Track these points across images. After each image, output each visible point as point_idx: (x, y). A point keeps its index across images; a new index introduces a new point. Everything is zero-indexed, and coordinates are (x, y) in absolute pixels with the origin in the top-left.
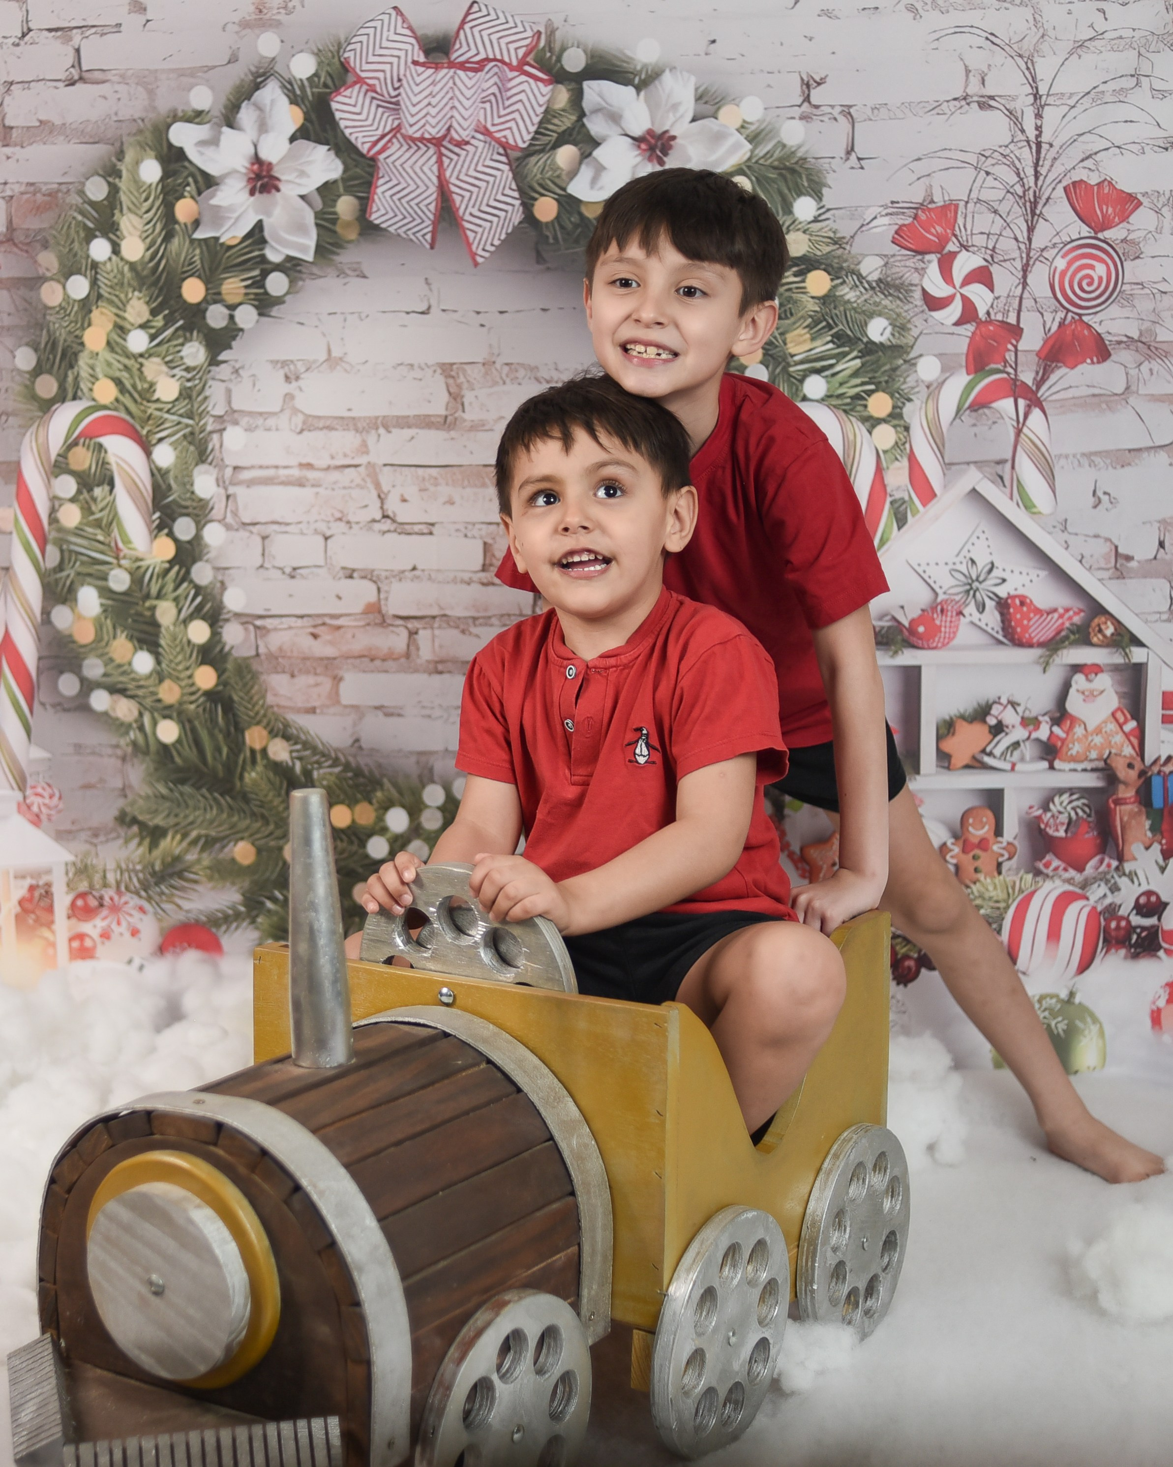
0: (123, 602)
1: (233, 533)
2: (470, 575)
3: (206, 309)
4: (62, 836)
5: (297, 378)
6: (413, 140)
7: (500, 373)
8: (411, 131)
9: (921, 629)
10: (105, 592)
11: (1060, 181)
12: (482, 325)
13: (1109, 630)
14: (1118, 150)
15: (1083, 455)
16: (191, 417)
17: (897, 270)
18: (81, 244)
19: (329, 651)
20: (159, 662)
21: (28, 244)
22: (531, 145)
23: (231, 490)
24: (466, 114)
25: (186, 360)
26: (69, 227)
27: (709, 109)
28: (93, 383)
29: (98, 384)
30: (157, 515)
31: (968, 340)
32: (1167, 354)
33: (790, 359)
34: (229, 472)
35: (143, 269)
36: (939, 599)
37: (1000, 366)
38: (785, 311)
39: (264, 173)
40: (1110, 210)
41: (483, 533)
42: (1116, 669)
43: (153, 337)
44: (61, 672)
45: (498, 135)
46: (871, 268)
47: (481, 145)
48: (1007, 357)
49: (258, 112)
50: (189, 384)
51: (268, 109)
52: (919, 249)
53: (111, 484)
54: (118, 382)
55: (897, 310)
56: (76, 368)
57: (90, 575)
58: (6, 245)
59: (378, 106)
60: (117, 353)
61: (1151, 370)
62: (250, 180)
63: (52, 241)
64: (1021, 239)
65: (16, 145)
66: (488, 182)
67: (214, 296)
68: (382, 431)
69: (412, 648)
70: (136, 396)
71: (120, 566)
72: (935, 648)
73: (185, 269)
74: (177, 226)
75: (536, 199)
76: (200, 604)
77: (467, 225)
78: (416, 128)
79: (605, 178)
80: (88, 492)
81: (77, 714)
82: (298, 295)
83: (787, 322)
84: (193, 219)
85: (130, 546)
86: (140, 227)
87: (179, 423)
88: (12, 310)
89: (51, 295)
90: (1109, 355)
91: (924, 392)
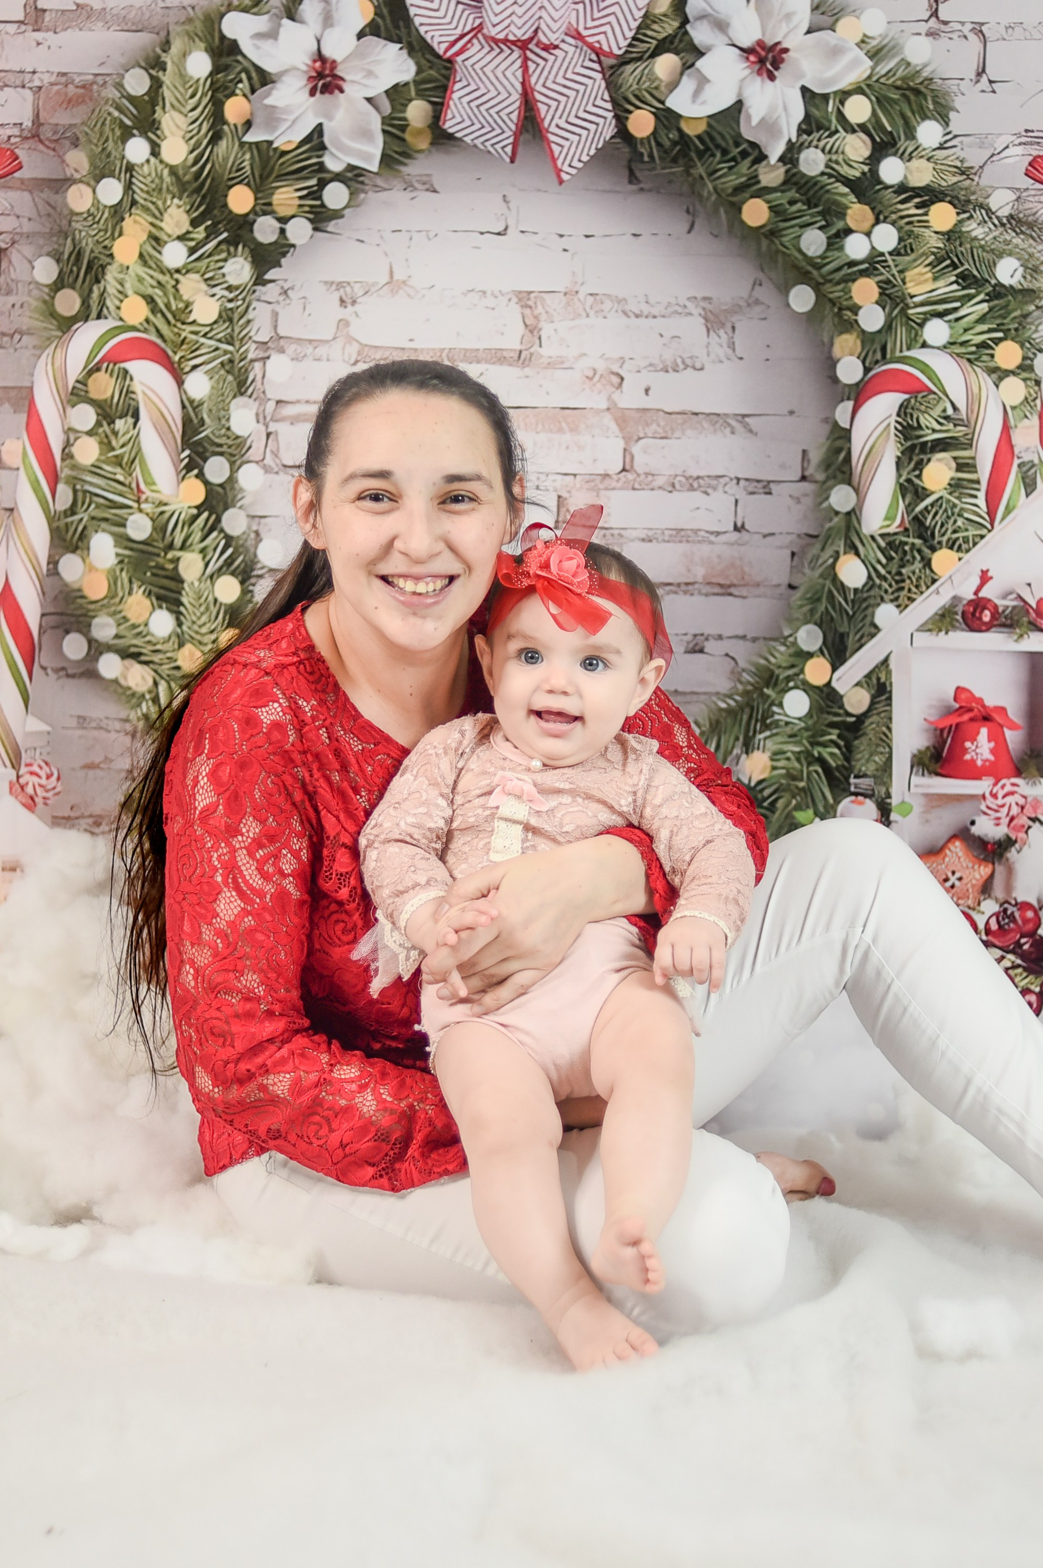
0: (142, 552)
1: (272, 476)
3: (255, 221)
4: (58, 822)
5: (354, 302)
6: (496, 41)
7: (584, 305)
8: (493, 32)
10: (123, 540)
12: (565, 250)
16: (230, 343)
17: (1031, 205)
18: (116, 143)
20: (180, 624)
21: (56, 141)
22: (627, 52)
23: (273, 427)
24: (556, 15)
25: (227, 278)
26: (103, 124)
27: (826, 20)
28: (121, 301)
29: (126, 301)
30: (187, 452)
33: (909, 300)
34: (271, 406)
35: (185, 175)
38: (905, 246)
39: (327, 72)
41: (558, 484)
43: (192, 251)
44: (67, 632)
45: (590, 40)
46: (1001, 202)
47: (571, 50)
49: (323, 5)
50: (230, 305)
51: (335, 1)
53: (136, 416)
54: (150, 300)
55: (1031, 250)
56: (103, 283)
57: (106, 520)
58: (31, 141)
59: (458, 3)
60: (150, 267)
62: (310, 78)
63: (83, 139)
65: (48, 30)
66: (578, 91)
67: (264, 207)
70: (170, 316)
71: (140, 510)
73: (232, 175)
74: (225, 127)
75: (631, 112)
76: (230, 556)
77: (552, 138)
78: (499, 28)
79: (709, 92)
80: (109, 424)
81: (83, 681)
82: (359, 209)
83: (907, 258)
84: (244, 120)
85: (153, 488)
86: (184, 126)
87: (217, 349)
88: (34, 215)
89: (79, 199)
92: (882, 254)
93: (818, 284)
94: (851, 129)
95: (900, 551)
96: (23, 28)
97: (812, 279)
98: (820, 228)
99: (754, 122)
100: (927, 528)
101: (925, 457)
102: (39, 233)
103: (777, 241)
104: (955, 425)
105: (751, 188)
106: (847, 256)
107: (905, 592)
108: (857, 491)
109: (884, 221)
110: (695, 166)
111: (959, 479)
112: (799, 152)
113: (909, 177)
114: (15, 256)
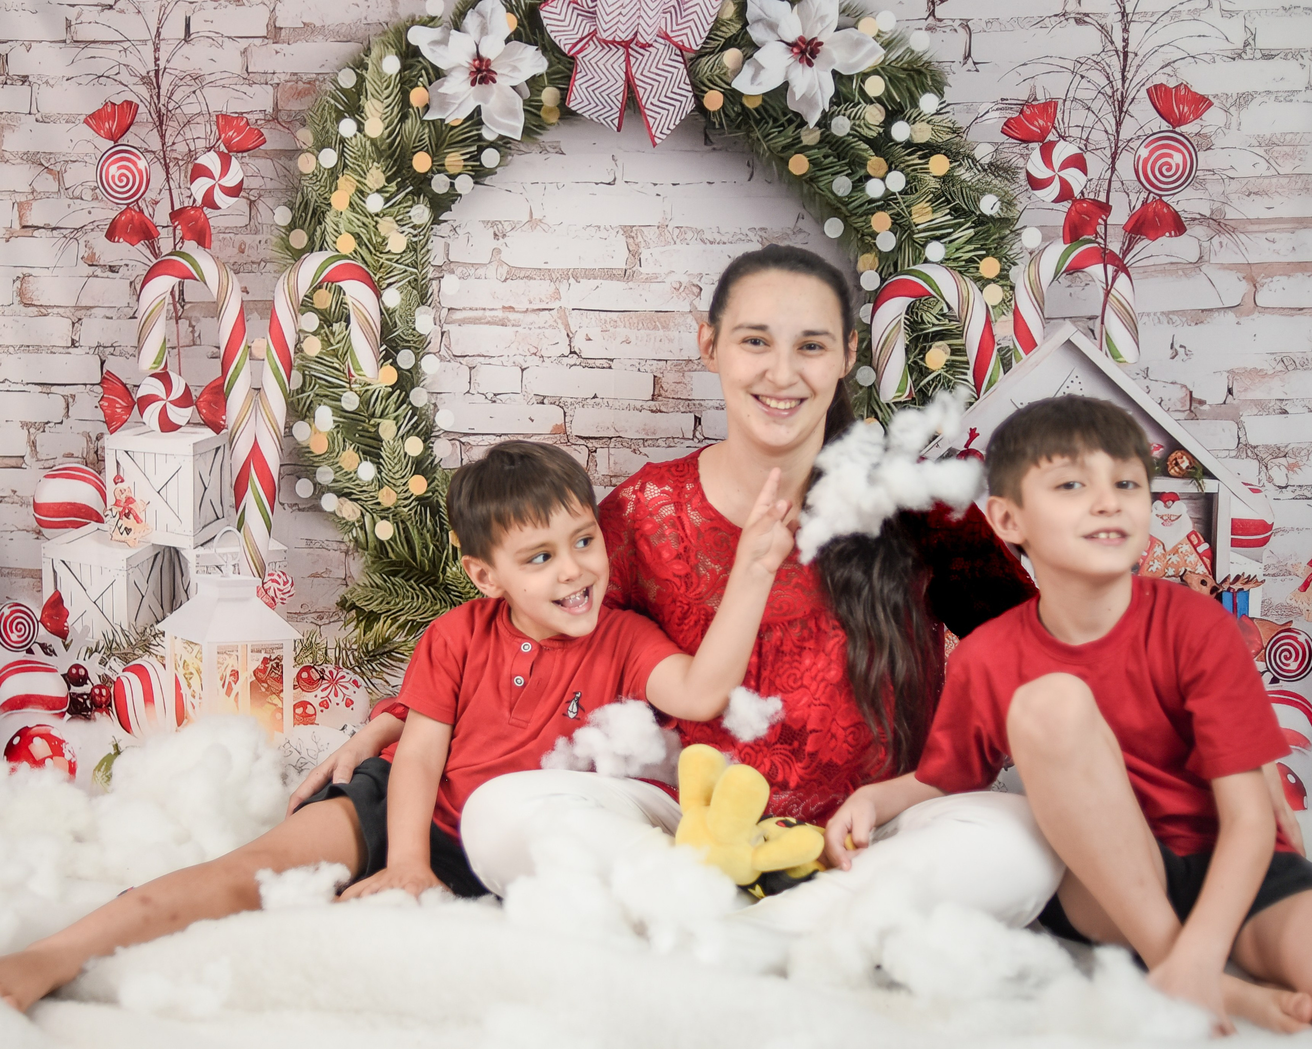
0: (353, 419)
1: (445, 364)
2: (643, 403)
3: (432, 178)
4: (293, 617)
5: (504, 236)
6: (606, 42)
7: (672, 235)
8: (605, 36)
10: (339, 411)
11: (1143, 85)
12: (658, 195)
13: (1185, 464)
14: (1192, 60)
15: (1163, 313)
16: (415, 267)
17: (1006, 155)
18: (332, 123)
20: (380, 472)
21: (290, 122)
22: (702, 48)
23: (446, 328)
24: (650, 22)
25: (413, 219)
26: (323, 109)
27: (850, 20)
28: (337, 237)
29: (340, 237)
30: (384, 347)
31: (1065, 215)
32: (1234, 230)
33: (914, 228)
34: (445, 311)
35: (382, 145)
37: (1092, 237)
38: (911, 188)
39: (484, 68)
40: (1186, 109)
41: (654, 368)
42: (1191, 497)
43: (387, 200)
44: (299, 478)
45: (675, 40)
46: (983, 153)
47: (662, 47)
48: (1098, 230)
49: (480, 19)
51: (489, 15)
52: (1024, 138)
53: (348, 321)
54: (357, 236)
55: (1006, 189)
56: (323, 224)
57: (326, 396)
58: (272, 123)
59: (578, 15)
60: (358, 213)
61: (1221, 243)
62: (472, 73)
63: (308, 121)
64: (1110, 132)
65: (284, 42)
66: (666, 78)
67: (438, 167)
68: (572, 281)
69: (590, 464)
70: (372, 248)
71: (351, 389)
73: (416, 145)
75: (706, 92)
76: (415, 422)
77: (648, 112)
78: (608, 33)
79: (763, 76)
80: (328, 327)
81: (310, 513)
82: (507, 168)
83: (912, 196)
84: (424, 105)
85: (361, 373)
86: (381, 110)
87: (406, 271)
88: (274, 176)
89: (306, 164)
90: (1186, 230)
91: (1028, 258)
92: (894, 194)
93: (846, 217)
94: (869, 101)
96: (266, 41)
97: (841, 213)
98: (847, 175)
99: (798, 97)
100: (929, 398)
101: (927, 345)
102: (276, 188)
103: (815, 186)
104: (950, 321)
105: (796, 146)
106: (868, 196)
108: (876, 370)
109: (895, 169)
110: (754, 131)
111: (953, 361)
112: (831, 119)
113: (914, 136)
114: (261, 206)
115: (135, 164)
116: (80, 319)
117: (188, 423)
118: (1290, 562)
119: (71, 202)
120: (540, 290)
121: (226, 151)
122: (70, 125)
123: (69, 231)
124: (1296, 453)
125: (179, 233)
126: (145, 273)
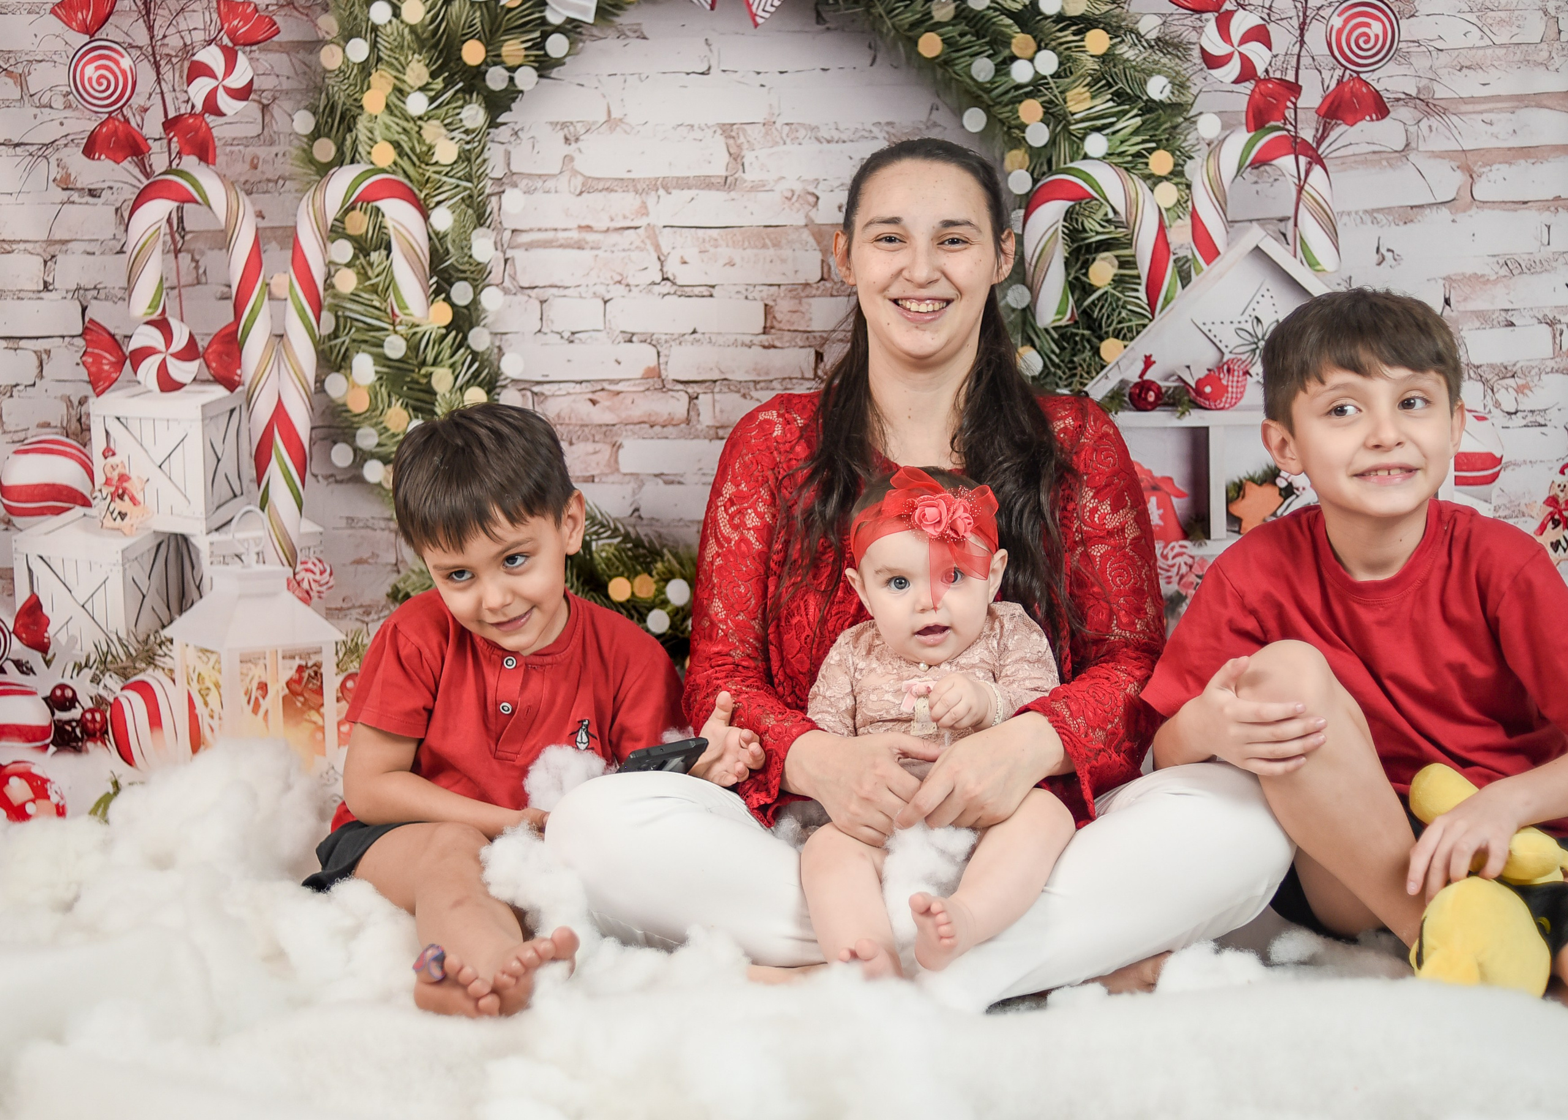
0: (399, 369)
1: (510, 298)
2: (753, 338)
3: (486, 72)
4: (332, 614)
5: (577, 140)
7: (781, 133)
9: (1208, 389)
10: (381, 359)
12: (762, 86)
15: (1366, 212)
16: (469, 180)
17: (1175, 28)
18: (361, 7)
19: (608, 418)
21: (309, 7)
23: (510, 253)
25: (465, 123)
28: (372, 147)
29: (376, 147)
30: (435, 279)
31: (1247, 98)
32: (1445, 111)
33: (1070, 118)
34: (507, 235)
35: (423, 33)
36: (1225, 360)
37: (1280, 124)
38: (1065, 70)
41: (764, 294)
43: (432, 100)
44: (335, 443)
46: (1149, 26)
48: (1287, 115)
52: (1197, 8)
53: (388, 248)
54: (397, 145)
55: (1177, 69)
56: (354, 131)
57: (365, 342)
58: (286, 8)
60: (396, 116)
61: (1430, 127)
63: (332, 5)
67: (494, 58)
68: (661, 192)
69: (692, 413)
70: (415, 159)
71: (396, 332)
72: (1222, 409)
73: (466, 31)
76: (476, 370)
80: (365, 257)
81: (350, 486)
82: (578, 57)
83: (1067, 80)
85: (407, 311)
87: (458, 186)
88: (292, 74)
89: (331, 58)
90: (1388, 112)
91: (1205, 150)
92: (1045, 78)
93: (989, 106)
95: (1072, 341)
97: (983, 102)
98: (989, 57)
100: (1095, 320)
101: (1090, 257)
102: (293, 90)
103: (950, 70)
104: (1116, 227)
105: (926, 23)
106: (1013, 80)
107: (1077, 378)
108: (1030, 289)
109: (1045, 48)
110: (874, 6)
111: (1122, 275)
113: (1066, 8)
114: (276, 110)
115: (117, 63)
116: (53, 256)
117: (195, 379)
118: (1523, 502)
119: (37, 111)
120: (624, 204)
121: (230, 44)
122: (34, 17)
123: (36, 147)
124: (1526, 372)
125: (175, 147)
126: (134, 197)
